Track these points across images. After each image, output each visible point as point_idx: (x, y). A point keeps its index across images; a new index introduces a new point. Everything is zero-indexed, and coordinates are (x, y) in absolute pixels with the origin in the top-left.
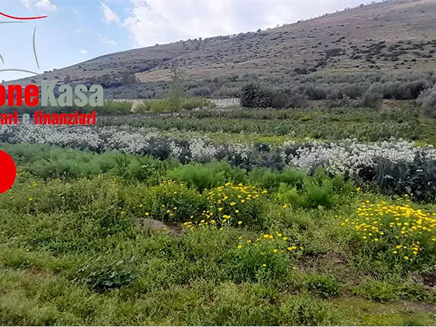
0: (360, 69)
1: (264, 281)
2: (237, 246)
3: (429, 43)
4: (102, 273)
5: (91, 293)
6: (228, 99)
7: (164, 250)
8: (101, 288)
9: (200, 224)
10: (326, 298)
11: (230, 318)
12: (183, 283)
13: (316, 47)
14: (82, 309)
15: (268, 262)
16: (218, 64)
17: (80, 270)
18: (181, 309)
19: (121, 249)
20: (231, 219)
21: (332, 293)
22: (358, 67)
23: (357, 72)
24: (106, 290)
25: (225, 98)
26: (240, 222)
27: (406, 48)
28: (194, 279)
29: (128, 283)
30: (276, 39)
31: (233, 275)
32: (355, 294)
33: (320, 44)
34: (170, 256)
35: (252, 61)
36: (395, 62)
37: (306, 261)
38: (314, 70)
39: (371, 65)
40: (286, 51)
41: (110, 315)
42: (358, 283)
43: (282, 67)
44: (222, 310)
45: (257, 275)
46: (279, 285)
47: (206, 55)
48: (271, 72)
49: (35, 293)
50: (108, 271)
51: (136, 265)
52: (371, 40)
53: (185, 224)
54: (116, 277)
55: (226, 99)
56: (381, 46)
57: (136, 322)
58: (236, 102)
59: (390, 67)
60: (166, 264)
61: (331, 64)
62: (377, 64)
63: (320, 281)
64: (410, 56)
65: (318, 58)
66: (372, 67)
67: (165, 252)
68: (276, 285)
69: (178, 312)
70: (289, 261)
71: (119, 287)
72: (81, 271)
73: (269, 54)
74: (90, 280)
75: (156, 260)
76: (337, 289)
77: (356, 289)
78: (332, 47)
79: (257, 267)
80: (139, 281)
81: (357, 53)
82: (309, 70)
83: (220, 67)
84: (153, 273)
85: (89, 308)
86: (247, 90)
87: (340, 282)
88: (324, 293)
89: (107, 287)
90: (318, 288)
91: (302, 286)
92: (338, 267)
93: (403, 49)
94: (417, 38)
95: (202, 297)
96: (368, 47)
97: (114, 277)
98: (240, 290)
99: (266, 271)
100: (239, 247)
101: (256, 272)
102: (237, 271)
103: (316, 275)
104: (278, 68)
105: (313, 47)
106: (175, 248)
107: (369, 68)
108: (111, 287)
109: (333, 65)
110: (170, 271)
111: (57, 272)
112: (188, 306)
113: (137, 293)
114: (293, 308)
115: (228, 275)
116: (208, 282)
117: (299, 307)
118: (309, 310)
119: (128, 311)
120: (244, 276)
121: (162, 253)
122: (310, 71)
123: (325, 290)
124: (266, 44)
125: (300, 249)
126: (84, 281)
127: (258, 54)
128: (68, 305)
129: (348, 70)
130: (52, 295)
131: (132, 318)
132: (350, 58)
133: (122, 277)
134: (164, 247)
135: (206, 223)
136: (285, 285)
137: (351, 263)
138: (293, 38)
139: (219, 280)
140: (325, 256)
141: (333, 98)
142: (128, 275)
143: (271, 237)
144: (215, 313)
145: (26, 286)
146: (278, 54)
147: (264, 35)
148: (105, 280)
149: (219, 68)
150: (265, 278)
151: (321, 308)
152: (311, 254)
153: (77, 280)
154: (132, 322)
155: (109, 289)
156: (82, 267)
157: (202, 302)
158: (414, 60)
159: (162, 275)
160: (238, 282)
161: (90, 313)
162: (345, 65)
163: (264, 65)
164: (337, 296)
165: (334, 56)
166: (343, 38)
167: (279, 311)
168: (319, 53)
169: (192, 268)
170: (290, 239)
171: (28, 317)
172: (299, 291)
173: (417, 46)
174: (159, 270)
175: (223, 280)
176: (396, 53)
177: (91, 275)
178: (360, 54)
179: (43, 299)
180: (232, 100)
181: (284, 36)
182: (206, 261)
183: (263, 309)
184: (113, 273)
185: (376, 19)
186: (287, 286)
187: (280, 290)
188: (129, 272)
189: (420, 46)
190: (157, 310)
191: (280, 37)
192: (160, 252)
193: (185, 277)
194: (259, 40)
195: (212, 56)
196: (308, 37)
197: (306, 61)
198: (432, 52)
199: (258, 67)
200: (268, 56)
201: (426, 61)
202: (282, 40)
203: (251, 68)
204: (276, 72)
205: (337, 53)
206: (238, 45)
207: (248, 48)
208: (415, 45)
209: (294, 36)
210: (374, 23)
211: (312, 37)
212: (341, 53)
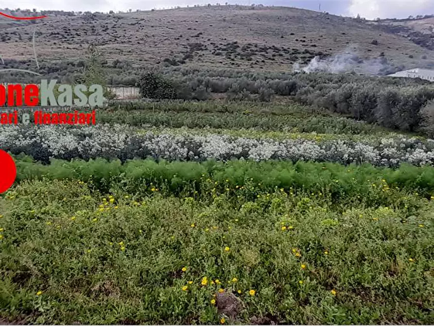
0: (224, 65)
3: (270, 48)
13: (178, 39)
16: (69, 44)
22: (221, 63)
23: (221, 68)
27: (255, 50)
30: (134, 24)
33: (181, 36)
36: (250, 61)
38: (183, 63)
39: (232, 62)
40: (149, 40)
43: (150, 56)
47: (50, 32)
48: (140, 60)
52: (225, 39)
56: (235, 45)
58: (135, 92)
59: (247, 65)
61: (197, 58)
62: (237, 62)
64: (259, 57)
65: (183, 51)
66: (233, 64)
73: (130, 40)
78: (193, 41)
81: (218, 49)
82: (178, 61)
83: (74, 48)
86: (147, 79)
93: (253, 51)
94: (261, 43)
96: (225, 45)
104: (146, 56)
107: (230, 64)
109: (199, 59)
122: (179, 63)
124: (124, 29)
127: (117, 39)
129: (213, 65)
132: (213, 53)
138: (152, 27)
146: (141, 42)
147: (119, 18)
149: (73, 50)
158: (263, 61)
162: (210, 60)
163: (130, 52)
165: (198, 50)
166: (201, 34)
168: (184, 45)
173: (262, 50)
176: (248, 53)
178: (220, 51)
185: (224, 20)
189: (264, 49)
191: (137, 23)
194: (115, 23)
195: (58, 34)
196: (167, 27)
197: (172, 52)
198: (274, 56)
199: (124, 53)
200: (130, 42)
201: (272, 63)
202: (141, 26)
203: (115, 53)
204: (146, 60)
205: (200, 48)
206: (90, 25)
207: (103, 31)
208: (261, 48)
209: (152, 25)
210: (223, 24)
211: (172, 29)
212: (203, 48)
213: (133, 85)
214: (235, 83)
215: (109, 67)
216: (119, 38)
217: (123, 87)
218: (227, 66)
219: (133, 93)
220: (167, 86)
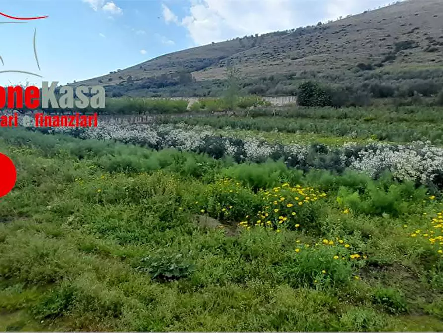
0: (436, 62)
1: (323, 288)
2: (294, 249)
4: (162, 265)
5: (153, 282)
6: (284, 97)
7: (219, 248)
8: (161, 279)
9: (256, 225)
10: (393, 313)
11: (287, 322)
12: (239, 282)
13: (385, 39)
14: (145, 295)
15: (327, 269)
17: (142, 260)
18: (237, 308)
19: (179, 243)
20: (288, 221)
21: (399, 309)
22: (433, 60)
24: (166, 281)
25: (280, 96)
26: (297, 225)
28: (250, 279)
29: (186, 276)
30: (338, 33)
31: (289, 279)
32: (427, 313)
33: (389, 36)
34: (225, 253)
35: (311, 57)
37: (369, 272)
38: (381, 65)
40: (348, 45)
41: (171, 305)
42: (430, 301)
43: (344, 62)
44: (279, 313)
45: (316, 281)
46: (339, 293)
47: (262, 52)
48: (331, 68)
49: (104, 277)
50: (167, 263)
51: (193, 259)
53: (241, 223)
54: (175, 270)
55: (282, 98)
57: (194, 314)
58: (293, 100)
60: (222, 262)
61: (401, 58)
63: (386, 295)
65: (386, 52)
67: (221, 249)
68: (336, 294)
69: (234, 309)
70: (351, 270)
71: (178, 279)
72: (144, 261)
73: (329, 49)
74: (151, 270)
75: (211, 256)
76: (406, 305)
77: (428, 308)
78: (404, 38)
79: (316, 273)
80: (197, 275)
81: (433, 45)
82: (375, 65)
83: (276, 64)
84: (210, 269)
85: (151, 296)
86: (304, 88)
87: (409, 298)
88: (390, 308)
89: (167, 278)
90: (383, 302)
91: (365, 298)
92: (407, 282)
95: (258, 298)
97: (173, 270)
98: (297, 295)
99: (325, 278)
100: (297, 250)
101: (314, 278)
102: (294, 275)
103: (381, 288)
104: (339, 64)
105: (380, 40)
106: (230, 247)
108: (170, 278)
109: (403, 59)
110: (226, 269)
111: (123, 259)
112: (245, 304)
113: (195, 287)
114: (356, 320)
115: (285, 278)
116: (264, 284)
117: (362, 320)
118: (374, 325)
119: (186, 304)
120: (301, 280)
121: (218, 251)
122: (375, 67)
123: (391, 304)
124: (326, 39)
125: (363, 259)
126: (146, 270)
127: (317, 50)
128: (133, 291)
129: (421, 64)
130: (119, 280)
131: (191, 311)
132: (425, 51)
133: (181, 270)
134: (220, 245)
135: (262, 224)
136: (346, 296)
137: (423, 279)
138: (358, 31)
139: (275, 282)
140: (392, 268)
141: (402, 96)
142: (186, 268)
143: (331, 242)
144: (271, 315)
145: (96, 270)
146: (340, 49)
147: (325, 29)
148: (165, 271)
149: (275, 66)
150: (324, 285)
151: (387, 325)
152: (375, 265)
153: (140, 269)
154: (191, 314)
155: (169, 280)
156: (144, 257)
157: (258, 303)
159: (218, 271)
160: (295, 286)
161: (152, 300)
162: (418, 58)
163: (324, 61)
164: (406, 313)
165: (405, 49)
166: (417, 29)
167: (340, 322)
168: (387, 46)
169: (248, 267)
170: (351, 247)
171: (99, 298)
172: (362, 303)
174: (215, 266)
175: (279, 282)
177: (152, 265)
178: (437, 46)
179: (111, 284)
180: (288, 98)
181: (348, 29)
182: (261, 262)
183: (322, 318)
184: (173, 265)
186: (348, 296)
187: (340, 299)
188: (187, 266)
190: (214, 306)
191: (342, 30)
192: (216, 249)
193: (240, 276)
194: (319, 34)
195: (268, 53)
196: (375, 29)
197: (371, 56)
199: (318, 63)
200: (329, 51)
202: (345, 33)
203: (310, 64)
204: (337, 68)
205: (409, 46)
206: (296, 40)
207: (307, 44)
209: (358, 29)
211: (381, 29)
212: (413, 45)
215: (298, 78)
216: (318, 48)
218: (439, 63)
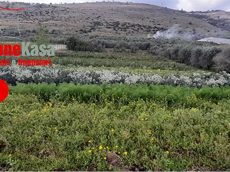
3: (136, 25)
13: (87, 19)
16: (27, 20)
22: (111, 32)
23: (110, 35)
27: (128, 26)
30: (63, 11)
33: (89, 18)
35: (51, 22)
36: (126, 32)
38: (90, 32)
39: (116, 32)
40: (72, 19)
43: (72, 28)
47: (17, 13)
48: (67, 30)
52: (113, 20)
56: (118, 23)
59: (124, 34)
61: (98, 29)
62: (119, 32)
64: (131, 30)
65: (90, 25)
66: (117, 33)
73: (61, 19)
78: (96, 20)
81: (109, 25)
83: (30, 23)
93: (127, 26)
94: (132, 22)
96: (112, 23)
104: (70, 28)
105: (86, 19)
107: (115, 33)
109: (99, 30)
122: (88, 32)
124: (58, 13)
127: (54, 18)
129: (106, 33)
132: (106, 27)
138: (73, 12)
146: (67, 20)
147: (55, 7)
149: (30, 24)
158: (133, 32)
162: (105, 30)
163: (61, 25)
165: (98, 25)
166: (100, 17)
168: (90, 22)
173: (132, 26)
176: (125, 27)
178: (110, 26)
181: (68, 9)
185: (112, 10)
189: (134, 26)
191: (65, 10)
194: (53, 10)
195: (21, 15)
196: (81, 13)
197: (84, 26)
198: (138, 29)
199: (58, 26)
200: (61, 20)
201: (137, 33)
202: (67, 12)
203: (53, 26)
204: (70, 30)
205: (99, 24)
206: (39, 10)
207: (46, 13)
208: (131, 25)
209: (73, 11)
210: (112, 12)
211: (84, 14)
212: (101, 24)
213: (63, 43)
214: (118, 43)
215: (50, 33)
217: (57, 44)
218: (113, 34)
219: (63, 48)
220: (81, 44)
